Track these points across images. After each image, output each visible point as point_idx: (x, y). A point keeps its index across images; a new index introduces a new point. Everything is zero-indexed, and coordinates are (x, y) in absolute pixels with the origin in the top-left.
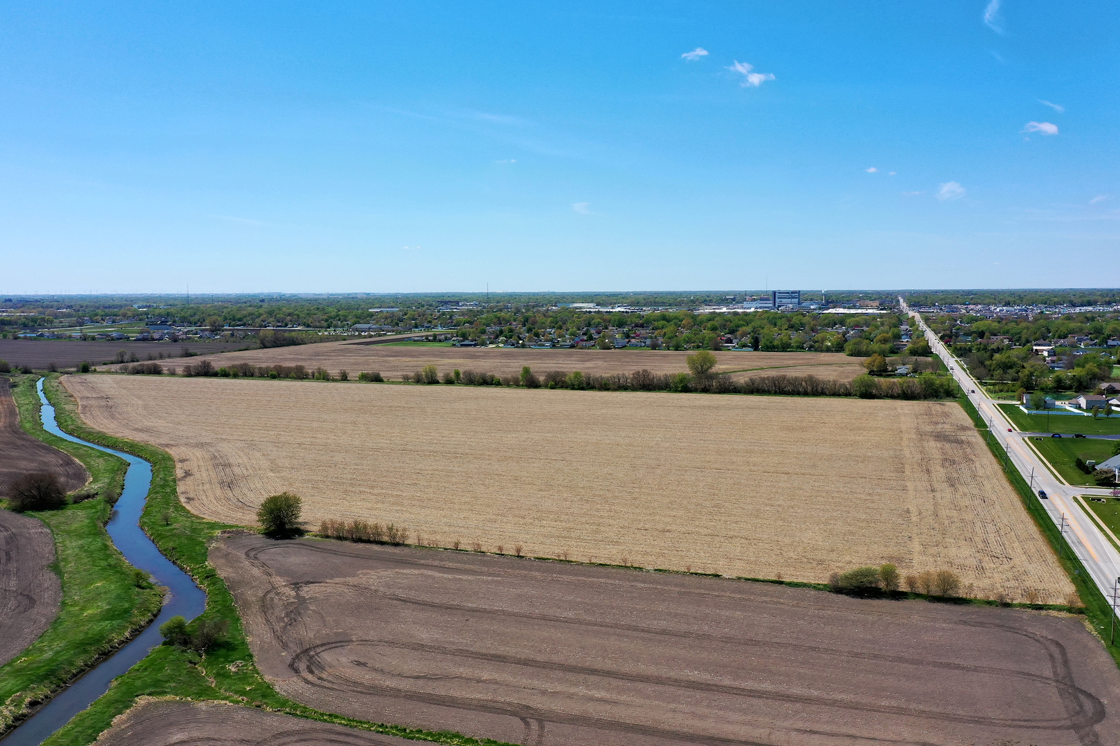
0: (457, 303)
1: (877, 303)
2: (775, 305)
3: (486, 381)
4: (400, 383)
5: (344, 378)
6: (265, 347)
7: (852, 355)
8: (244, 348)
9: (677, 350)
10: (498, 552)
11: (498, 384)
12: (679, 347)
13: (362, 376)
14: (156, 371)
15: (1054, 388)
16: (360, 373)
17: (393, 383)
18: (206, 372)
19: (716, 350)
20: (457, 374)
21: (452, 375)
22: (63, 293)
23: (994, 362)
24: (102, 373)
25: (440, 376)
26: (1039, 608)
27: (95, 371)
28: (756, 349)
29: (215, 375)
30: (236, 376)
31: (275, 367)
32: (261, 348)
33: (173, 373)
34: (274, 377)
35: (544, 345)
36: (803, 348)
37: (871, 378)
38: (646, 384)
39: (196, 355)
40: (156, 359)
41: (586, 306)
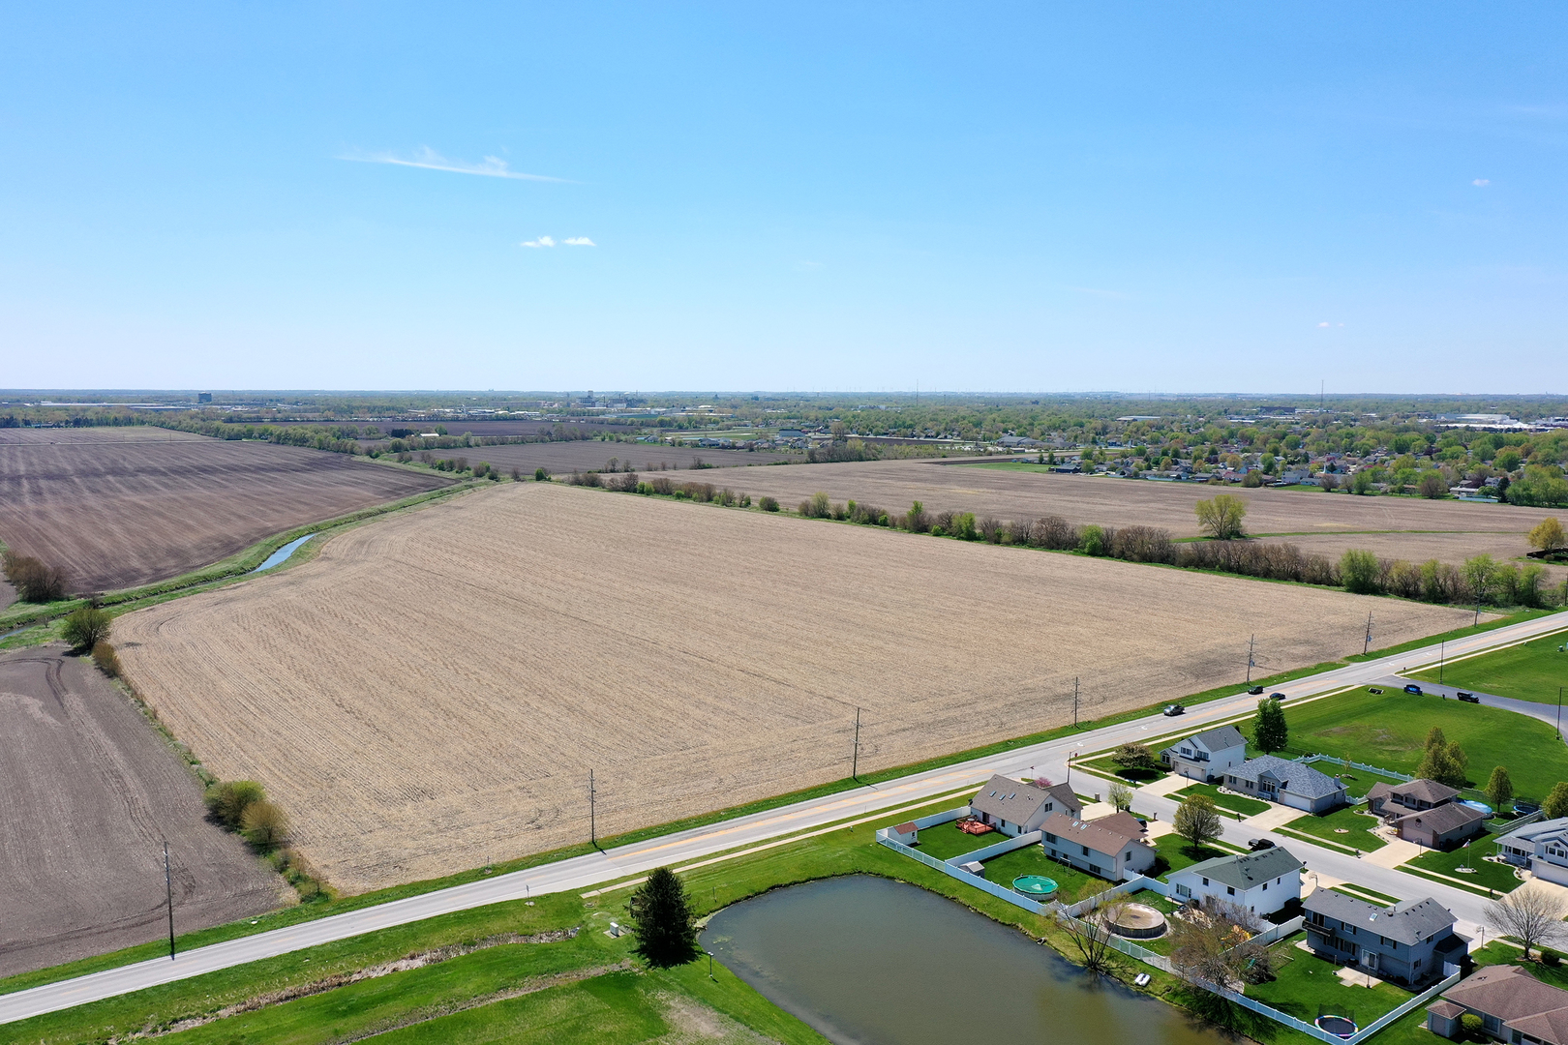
0: (1292, 410)
3: (873, 520)
5: (745, 503)
6: (814, 461)
9: (1329, 491)
11: (884, 523)
12: (1368, 490)
13: (762, 501)
18: (630, 487)
19: (1431, 498)
20: (852, 506)
21: (846, 508)
24: (552, 481)
27: (549, 480)
28: (1504, 500)
29: (635, 491)
30: (650, 493)
32: (808, 463)
33: (603, 487)
34: (679, 497)
38: (1056, 539)
39: (711, 468)
40: (644, 470)
41: (1479, 420)
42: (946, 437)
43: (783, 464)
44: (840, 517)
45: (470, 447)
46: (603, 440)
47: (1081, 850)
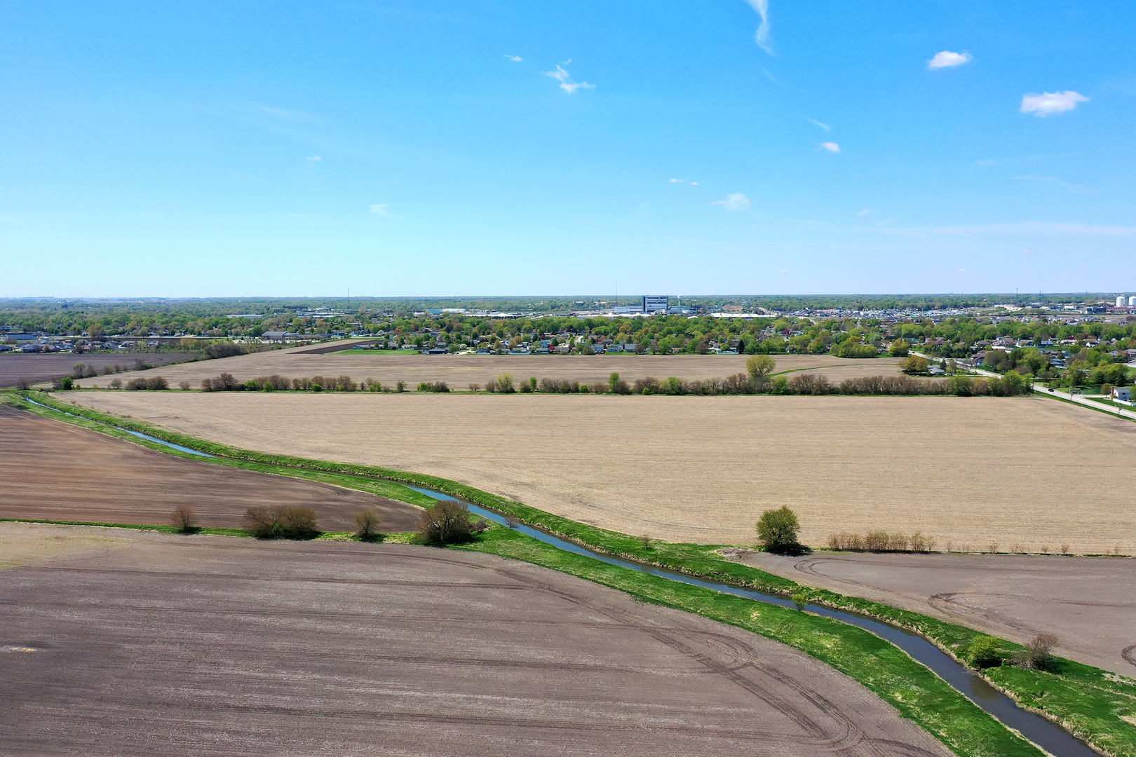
1: (740, 308)
2: (644, 309)
5: (401, 389)
6: (213, 357)
7: (845, 357)
8: (192, 359)
10: (1042, 553)
12: (666, 351)
13: (422, 386)
14: (161, 386)
16: (419, 383)
18: (227, 385)
20: (533, 382)
21: (529, 383)
24: (90, 389)
25: (517, 386)
32: (210, 359)
33: (186, 389)
37: (908, 377)
39: (151, 367)
40: (104, 374)
44: (526, 390)
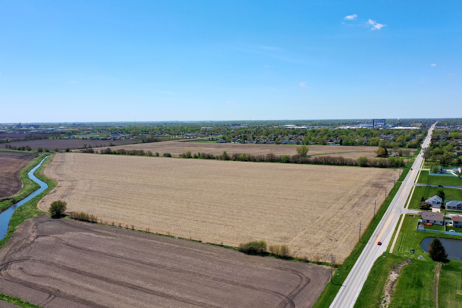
0: (240, 125)
1: (421, 124)
2: (374, 125)
3: (209, 157)
4: (178, 158)
5: (158, 155)
6: (144, 142)
10: (126, 227)
11: (214, 158)
12: (308, 144)
13: (164, 154)
14: (92, 152)
15: (457, 164)
17: (175, 157)
18: (109, 152)
19: (324, 145)
20: (199, 154)
21: (197, 154)
22: (98, 122)
23: (434, 151)
24: (73, 152)
25: (192, 155)
26: (320, 263)
27: (71, 151)
28: (341, 144)
29: (112, 153)
30: (119, 154)
31: (133, 151)
32: (142, 143)
33: (97, 153)
34: (132, 154)
35: (253, 142)
36: (362, 144)
38: (272, 159)
39: (115, 146)
40: (95, 147)
41: (290, 126)
42: (165, 135)
43: (136, 144)
44: (196, 157)
45: (8, 142)
46: (53, 139)
47: (440, 222)
